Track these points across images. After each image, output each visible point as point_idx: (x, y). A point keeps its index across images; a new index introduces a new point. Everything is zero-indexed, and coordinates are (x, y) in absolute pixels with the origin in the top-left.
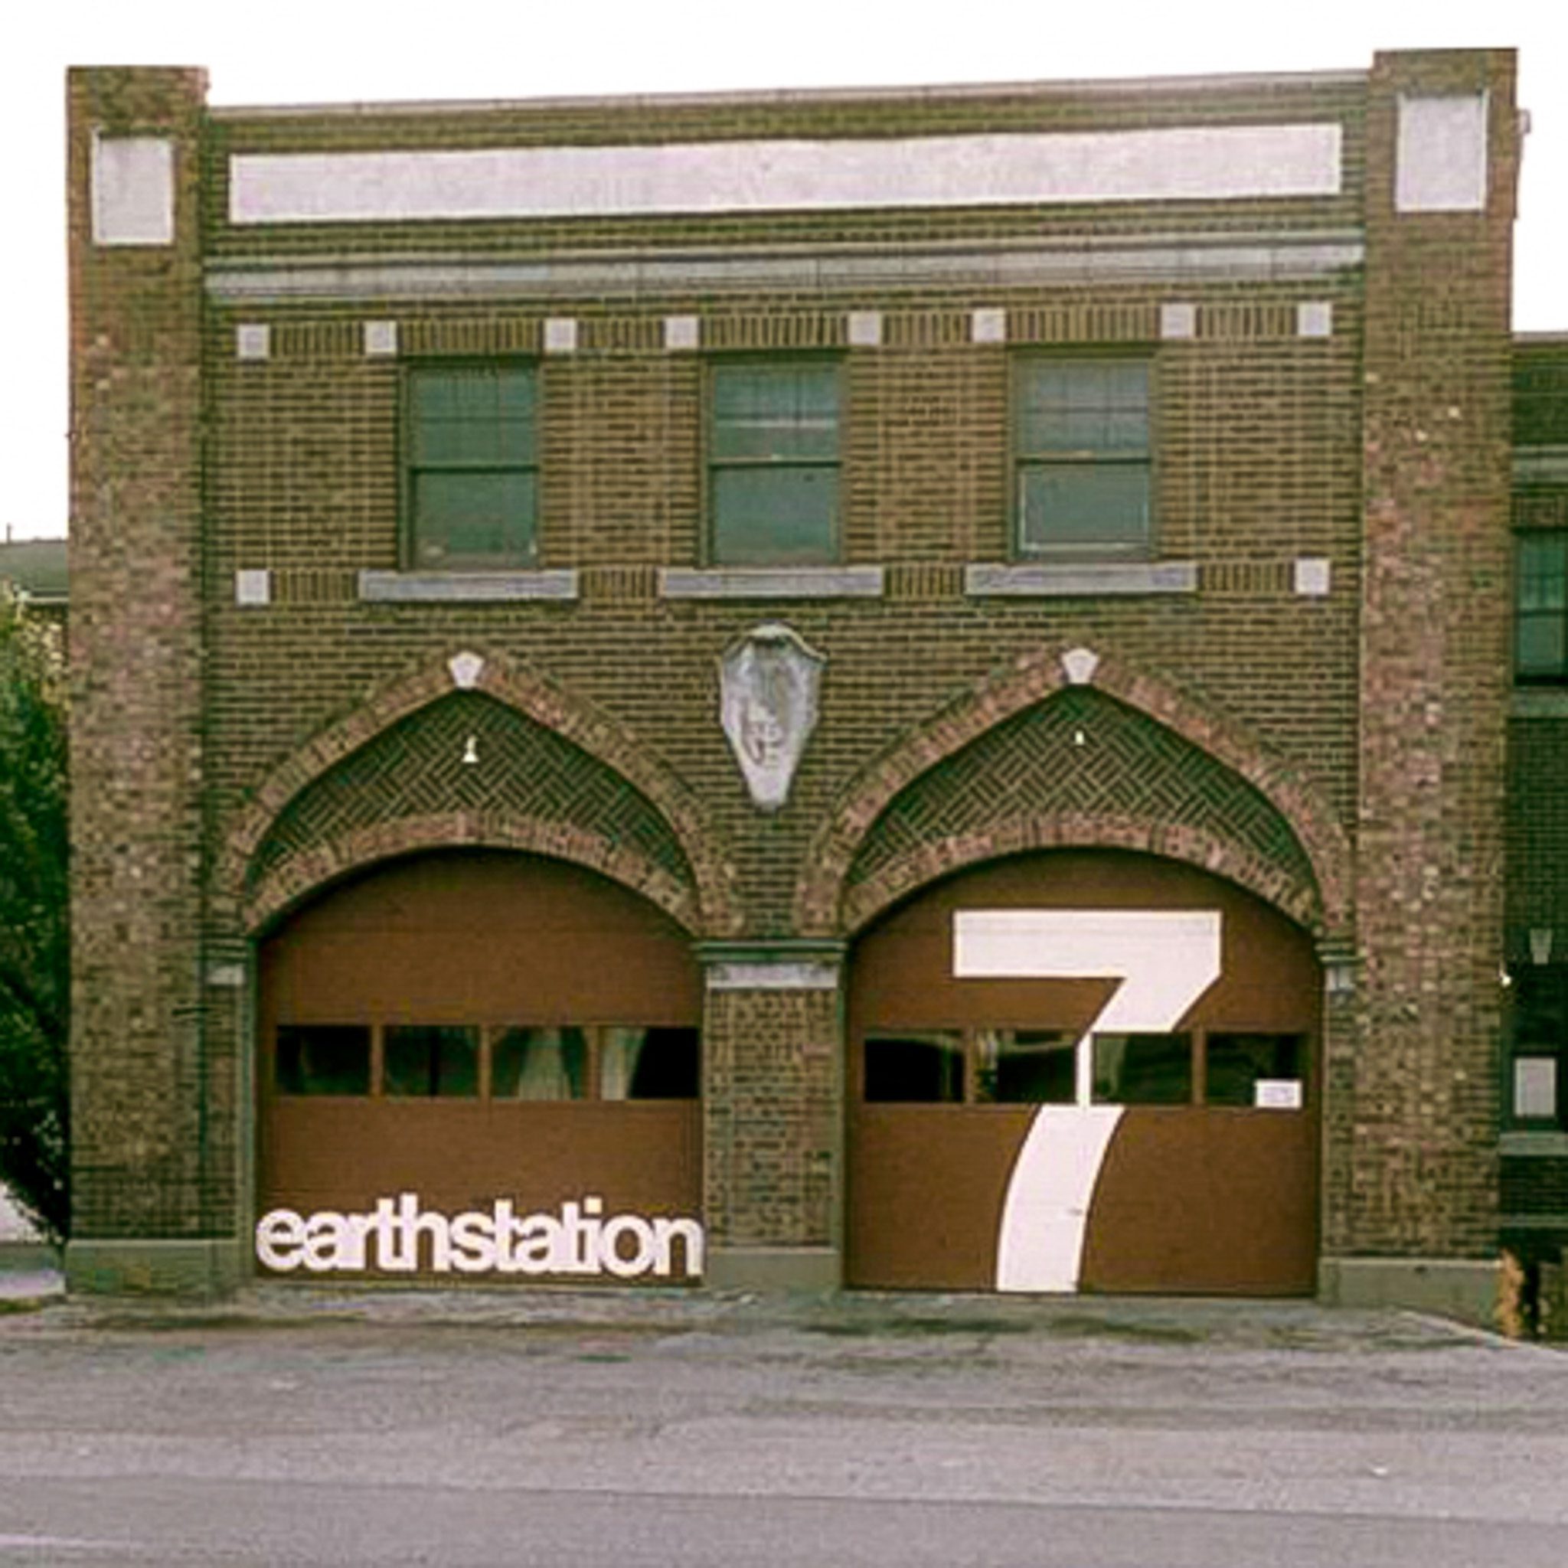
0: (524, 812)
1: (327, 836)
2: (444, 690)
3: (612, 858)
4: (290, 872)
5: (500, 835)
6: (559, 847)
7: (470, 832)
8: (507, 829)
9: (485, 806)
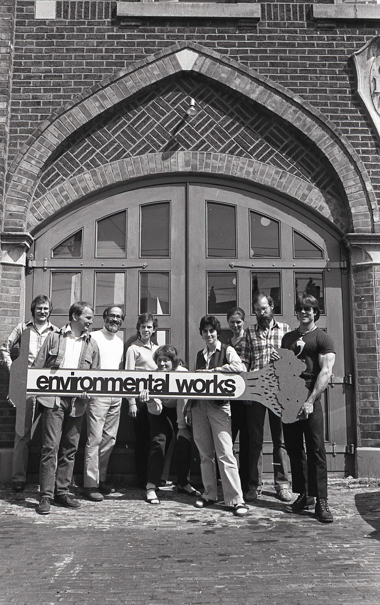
0: (223, 151)
1: (88, 166)
2: (172, 72)
3: (284, 180)
4: (62, 190)
5: (207, 165)
6: (248, 173)
7: (187, 163)
8: (212, 161)
9: (197, 148)
